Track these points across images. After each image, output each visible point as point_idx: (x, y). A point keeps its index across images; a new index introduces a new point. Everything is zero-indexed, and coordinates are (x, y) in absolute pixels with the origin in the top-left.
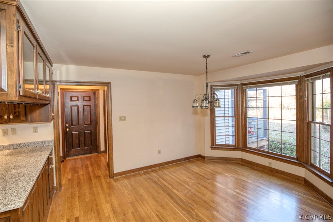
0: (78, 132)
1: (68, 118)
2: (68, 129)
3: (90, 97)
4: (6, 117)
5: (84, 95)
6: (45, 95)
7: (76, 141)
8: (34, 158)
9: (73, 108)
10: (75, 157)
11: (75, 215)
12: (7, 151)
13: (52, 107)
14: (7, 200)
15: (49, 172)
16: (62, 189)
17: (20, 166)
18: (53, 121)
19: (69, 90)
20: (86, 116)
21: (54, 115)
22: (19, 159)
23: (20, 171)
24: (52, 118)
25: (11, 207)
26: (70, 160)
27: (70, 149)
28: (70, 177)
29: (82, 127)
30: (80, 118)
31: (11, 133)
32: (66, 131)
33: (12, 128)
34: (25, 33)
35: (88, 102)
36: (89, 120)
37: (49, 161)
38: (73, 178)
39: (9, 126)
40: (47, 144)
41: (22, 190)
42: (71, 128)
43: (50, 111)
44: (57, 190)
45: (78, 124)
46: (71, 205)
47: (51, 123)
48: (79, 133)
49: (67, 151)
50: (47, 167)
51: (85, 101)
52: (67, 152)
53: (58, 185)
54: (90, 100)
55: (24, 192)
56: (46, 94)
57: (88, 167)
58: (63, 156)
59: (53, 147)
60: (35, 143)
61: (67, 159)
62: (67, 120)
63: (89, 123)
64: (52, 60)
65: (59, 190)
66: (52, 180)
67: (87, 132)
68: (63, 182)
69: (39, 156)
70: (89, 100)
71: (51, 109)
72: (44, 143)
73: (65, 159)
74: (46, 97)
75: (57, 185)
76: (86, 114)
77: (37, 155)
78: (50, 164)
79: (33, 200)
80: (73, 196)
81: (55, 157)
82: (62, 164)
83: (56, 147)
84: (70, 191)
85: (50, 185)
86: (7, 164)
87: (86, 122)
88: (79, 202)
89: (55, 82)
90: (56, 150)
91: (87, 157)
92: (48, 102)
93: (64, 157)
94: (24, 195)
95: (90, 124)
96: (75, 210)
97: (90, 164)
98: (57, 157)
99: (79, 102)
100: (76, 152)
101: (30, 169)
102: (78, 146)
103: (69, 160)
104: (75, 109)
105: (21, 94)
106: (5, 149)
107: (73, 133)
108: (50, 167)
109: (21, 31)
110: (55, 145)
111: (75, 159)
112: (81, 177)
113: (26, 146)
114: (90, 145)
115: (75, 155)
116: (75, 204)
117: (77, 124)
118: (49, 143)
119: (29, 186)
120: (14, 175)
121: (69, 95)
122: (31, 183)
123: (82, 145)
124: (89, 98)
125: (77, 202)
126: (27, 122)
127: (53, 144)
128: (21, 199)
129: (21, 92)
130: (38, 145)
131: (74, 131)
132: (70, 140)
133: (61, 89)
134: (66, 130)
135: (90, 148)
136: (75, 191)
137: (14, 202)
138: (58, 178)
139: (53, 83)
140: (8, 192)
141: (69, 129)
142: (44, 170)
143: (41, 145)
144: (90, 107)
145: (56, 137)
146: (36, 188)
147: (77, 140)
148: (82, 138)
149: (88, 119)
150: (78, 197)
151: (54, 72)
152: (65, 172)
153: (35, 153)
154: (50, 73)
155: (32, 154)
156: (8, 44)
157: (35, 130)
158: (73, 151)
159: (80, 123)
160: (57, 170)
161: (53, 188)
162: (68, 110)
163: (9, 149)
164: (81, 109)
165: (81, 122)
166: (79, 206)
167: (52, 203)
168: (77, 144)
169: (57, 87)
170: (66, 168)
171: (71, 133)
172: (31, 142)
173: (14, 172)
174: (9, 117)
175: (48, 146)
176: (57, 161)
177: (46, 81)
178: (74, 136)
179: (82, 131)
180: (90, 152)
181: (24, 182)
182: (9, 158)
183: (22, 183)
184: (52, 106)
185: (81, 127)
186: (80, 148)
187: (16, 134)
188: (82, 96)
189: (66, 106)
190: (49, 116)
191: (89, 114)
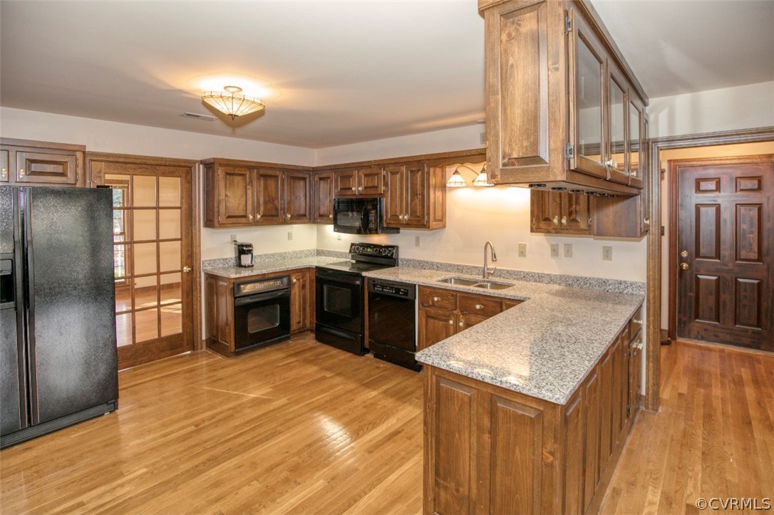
0: (715, 278)
1: (689, 236)
2: (685, 265)
3: (760, 180)
4: (556, 221)
5: (738, 173)
6: (627, 174)
7: (707, 302)
8: (599, 313)
9: (703, 210)
10: (703, 344)
11: (689, 496)
12: (556, 287)
13: (644, 204)
14: (542, 378)
15: (630, 355)
16: (660, 410)
17: (572, 321)
18: (645, 238)
19: (691, 163)
20: (744, 234)
21: (648, 222)
22: (572, 306)
23: (571, 331)
24: (642, 231)
25: (546, 394)
26: (689, 346)
27: (690, 317)
28: (683, 389)
29: (731, 266)
30: (722, 240)
31: (563, 254)
32: (681, 270)
33: (565, 245)
34: (580, 35)
35: (752, 194)
36: (756, 249)
37: (631, 330)
38: (693, 397)
39: (562, 240)
40: (630, 290)
41: (568, 371)
42: (694, 262)
43: (638, 212)
44: (647, 407)
45: (718, 256)
46: (680, 463)
47: (640, 241)
48: (718, 281)
49: (680, 320)
50: (626, 343)
51: (741, 190)
52: (680, 324)
53: (650, 396)
54: (760, 188)
55: (571, 376)
56: (629, 171)
57: (743, 385)
58: (669, 332)
59: (643, 300)
60: (605, 282)
61: (680, 340)
62: (684, 240)
63: (754, 255)
64: (644, 89)
65: (653, 409)
66: (636, 377)
67: (745, 283)
68: (666, 394)
69: (610, 311)
70: (756, 187)
71: (642, 209)
72: (623, 287)
73: (674, 339)
74: (628, 177)
75: (647, 393)
76: (744, 230)
77: (607, 309)
78: (633, 339)
79: (589, 401)
80: (686, 441)
81: (648, 327)
82: (664, 350)
83: (652, 302)
84: (682, 425)
85: (631, 387)
86: (553, 310)
87: (743, 254)
88: (703, 470)
89: (653, 142)
90: (651, 309)
91: (742, 356)
92: (634, 191)
93: (672, 333)
94: (571, 383)
95: (759, 259)
96: (691, 484)
97: (750, 377)
98: (651, 327)
99: (722, 194)
100: (706, 330)
101: (589, 334)
102: (714, 316)
103: (685, 345)
104: (708, 215)
105: (572, 168)
106: (554, 283)
107: (700, 276)
108: (634, 346)
109: (572, 31)
110: (648, 297)
111: (701, 348)
112: (718, 405)
113: (588, 285)
114: (754, 321)
115: (703, 338)
116: (691, 468)
117: (714, 255)
118: (635, 289)
119: (582, 369)
120: (560, 334)
121: (692, 175)
122: (586, 363)
123: (728, 314)
124: (756, 182)
125: (698, 468)
126: (590, 234)
127: (643, 293)
128: (564, 387)
129: (572, 161)
130: (611, 287)
131: (702, 272)
132: (691, 294)
133: (670, 161)
134: (681, 267)
135: (754, 332)
136: (694, 432)
137: (552, 387)
138: (651, 378)
139: (648, 146)
140: (545, 363)
141: (690, 265)
142: (619, 346)
143: (617, 290)
144: (760, 210)
145: (651, 277)
146: (597, 379)
147: (712, 300)
148: (727, 297)
149: (751, 245)
150: (703, 453)
151: (651, 119)
152: (671, 370)
153: (604, 305)
154: (640, 121)
155: (597, 304)
156: (551, 67)
157: (607, 253)
158: (699, 325)
159: (722, 252)
160: (651, 360)
161: (639, 397)
162: (687, 216)
163: (559, 284)
164: (727, 215)
165: (726, 251)
166: (703, 482)
167: (633, 431)
168: (711, 309)
169: (658, 154)
170: (675, 363)
171: (694, 276)
172: (598, 279)
173: (560, 328)
174: (561, 223)
175: (632, 294)
176: (651, 337)
177: (631, 144)
178: (702, 285)
179: (728, 277)
180: (753, 342)
181: (576, 355)
182: (557, 300)
183: (570, 356)
184: (644, 200)
185: (727, 265)
186: (719, 322)
187: (571, 256)
188: (731, 179)
189: (682, 205)
190: (636, 223)
191: (755, 229)
